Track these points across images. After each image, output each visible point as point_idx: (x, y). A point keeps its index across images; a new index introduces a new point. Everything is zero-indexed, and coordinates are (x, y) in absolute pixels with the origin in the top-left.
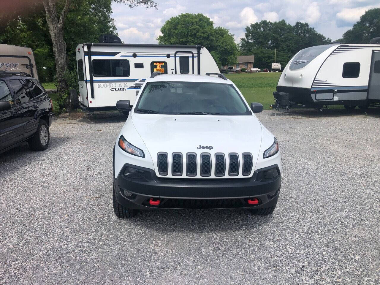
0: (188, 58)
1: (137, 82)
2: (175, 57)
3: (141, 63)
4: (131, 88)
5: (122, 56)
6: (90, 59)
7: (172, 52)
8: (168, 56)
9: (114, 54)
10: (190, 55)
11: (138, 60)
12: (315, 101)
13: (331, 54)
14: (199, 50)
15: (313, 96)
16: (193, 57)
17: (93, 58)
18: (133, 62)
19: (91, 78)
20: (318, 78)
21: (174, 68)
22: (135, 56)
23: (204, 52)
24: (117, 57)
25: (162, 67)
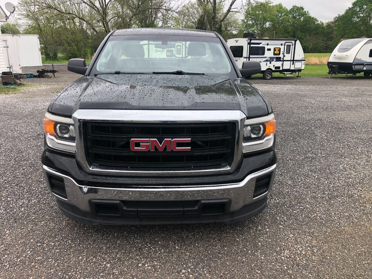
0: (290, 45)
1: (267, 58)
2: (285, 45)
3: (270, 48)
4: (264, 61)
5: (263, 45)
6: (250, 46)
7: (283, 42)
8: (282, 45)
9: (259, 44)
10: (291, 44)
11: (269, 47)
12: (354, 69)
13: (364, 44)
14: (296, 41)
15: (353, 67)
16: (292, 45)
17: (252, 45)
18: (267, 47)
19: (249, 56)
20: (357, 57)
21: (283, 51)
22: (268, 44)
23: (298, 42)
24: (260, 45)
25: (278, 50)
